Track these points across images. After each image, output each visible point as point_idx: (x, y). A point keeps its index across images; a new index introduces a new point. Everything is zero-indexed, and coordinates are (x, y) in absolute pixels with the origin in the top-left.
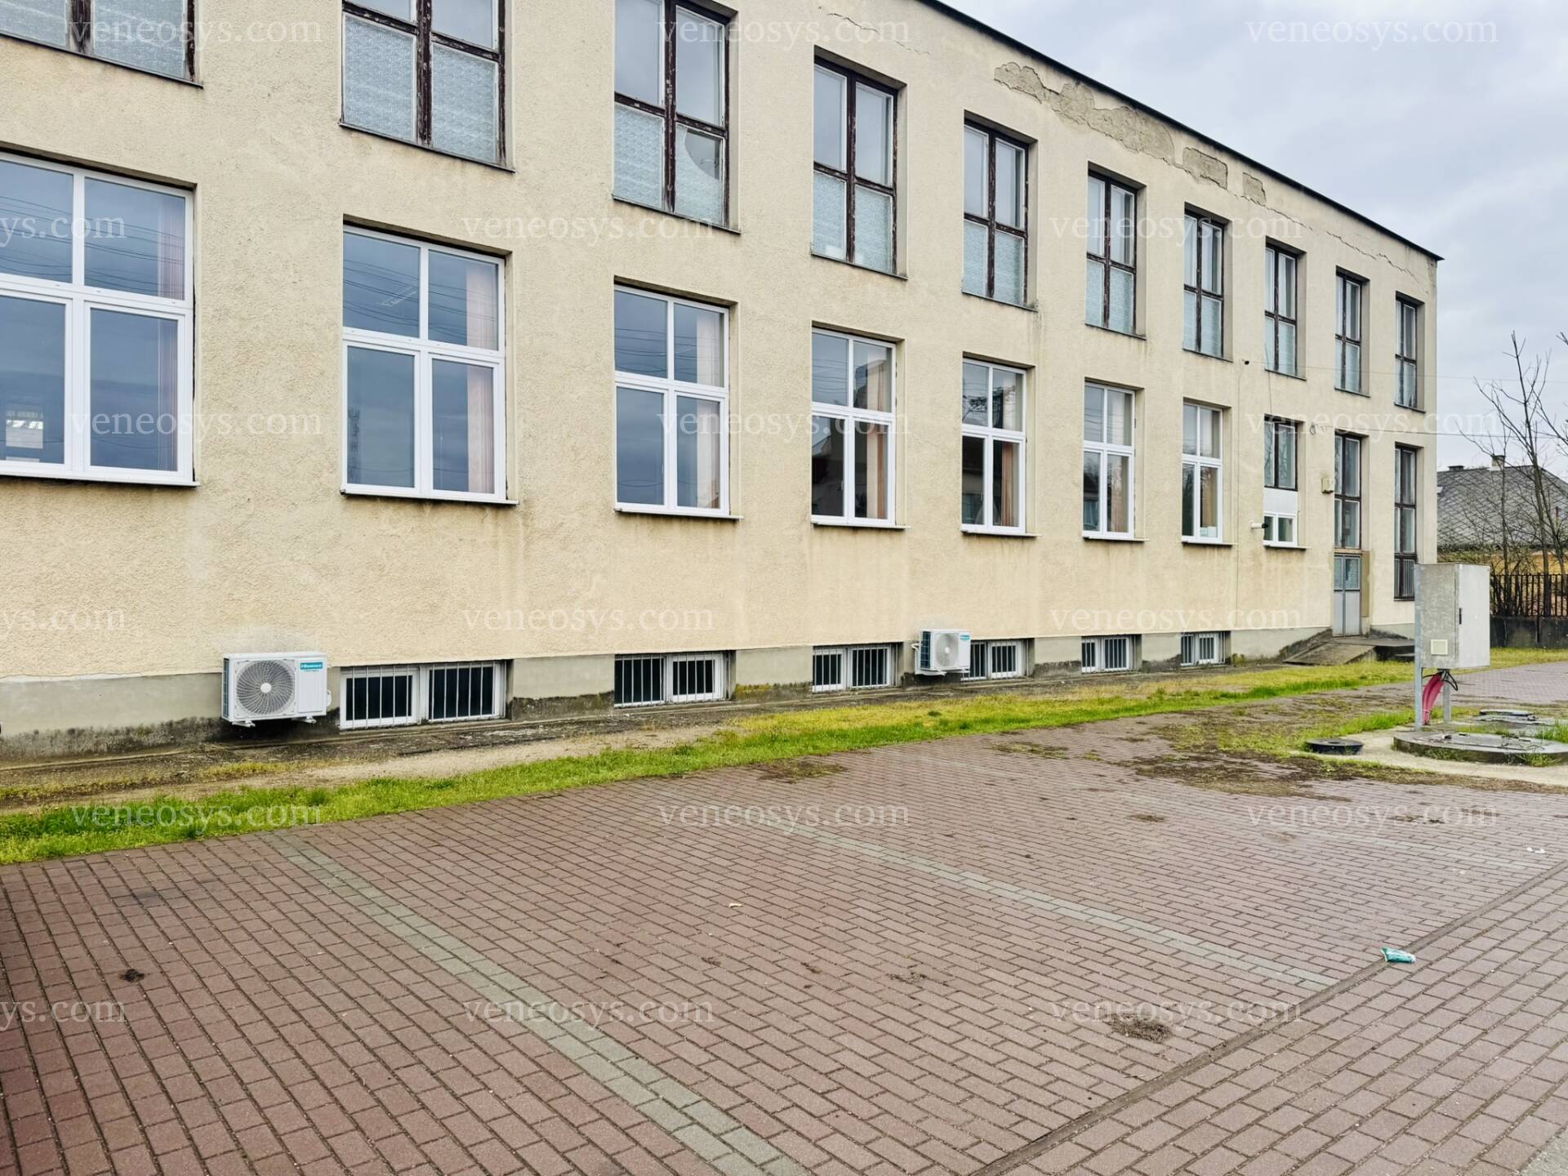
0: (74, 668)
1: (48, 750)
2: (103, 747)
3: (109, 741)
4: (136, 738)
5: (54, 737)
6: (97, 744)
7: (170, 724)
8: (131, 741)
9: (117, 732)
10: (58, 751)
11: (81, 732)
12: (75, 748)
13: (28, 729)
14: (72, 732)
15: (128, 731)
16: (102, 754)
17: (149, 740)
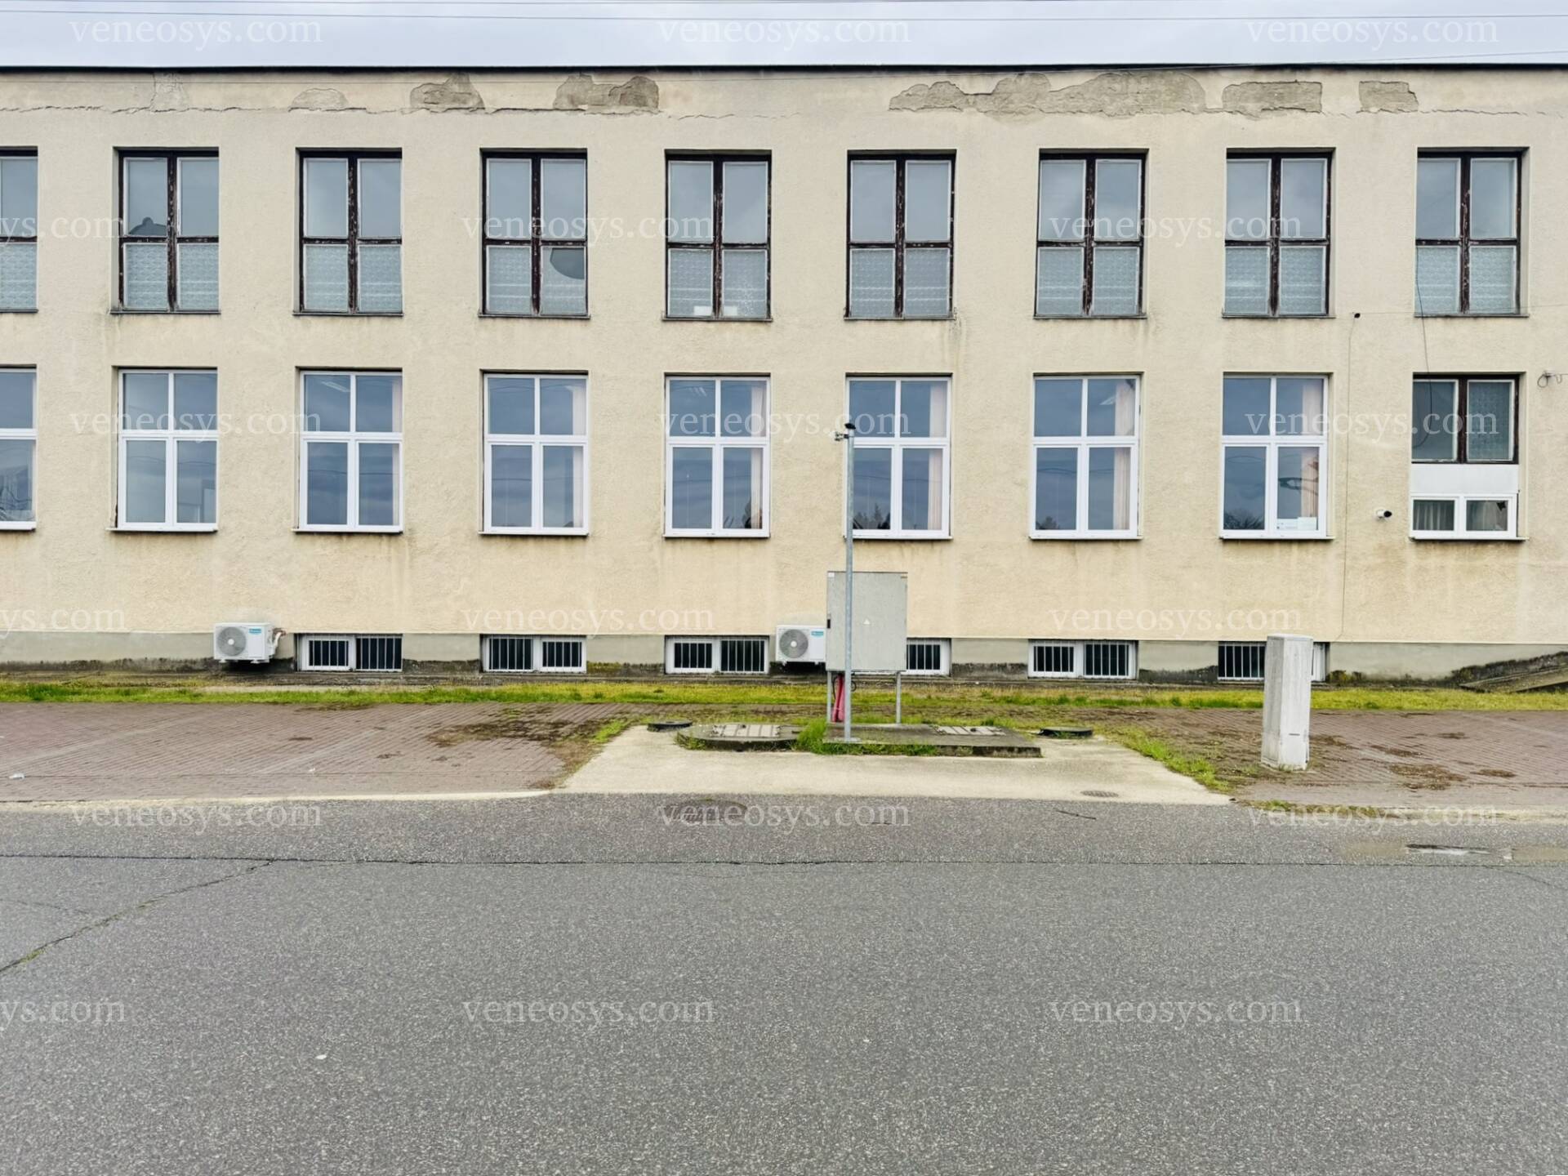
0: (162, 627)
1: (151, 668)
2: (175, 669)
3: (177, 666)
4: (189, 665)
5: (153, 662)
6: (172, 667)
7: (205, 659)
8: (186, 666)
9: (181, 661)
10: (155, 668)
11: (165, 660)
12: (163, 668)
13: (143, 657)
14: (161, 659)
15: (186, 661)
16: (174, 672)
17: (196, 667)
